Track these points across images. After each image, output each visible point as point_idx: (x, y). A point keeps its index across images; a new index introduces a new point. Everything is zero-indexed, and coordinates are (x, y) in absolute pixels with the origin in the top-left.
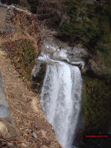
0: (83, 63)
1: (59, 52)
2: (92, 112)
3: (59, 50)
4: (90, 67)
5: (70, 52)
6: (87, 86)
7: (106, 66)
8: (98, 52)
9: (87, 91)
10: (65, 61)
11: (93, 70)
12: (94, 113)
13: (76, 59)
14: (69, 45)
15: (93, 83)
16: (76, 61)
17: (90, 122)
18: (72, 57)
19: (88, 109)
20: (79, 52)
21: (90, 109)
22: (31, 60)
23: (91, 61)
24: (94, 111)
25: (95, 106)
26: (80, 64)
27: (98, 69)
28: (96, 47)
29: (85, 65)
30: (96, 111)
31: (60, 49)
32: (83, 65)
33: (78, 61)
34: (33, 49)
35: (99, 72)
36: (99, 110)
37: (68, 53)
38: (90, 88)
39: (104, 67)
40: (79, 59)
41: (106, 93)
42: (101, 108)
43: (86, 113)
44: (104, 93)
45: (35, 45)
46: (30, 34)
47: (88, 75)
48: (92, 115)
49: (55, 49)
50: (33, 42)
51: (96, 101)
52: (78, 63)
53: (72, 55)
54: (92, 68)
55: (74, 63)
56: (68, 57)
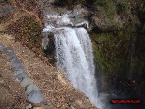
0: (87, 23)
1: (61, 18)
2: (108, 66)
3: (60, 17)
4: (95, 24)
5: (72, 15)
6: (97, 42)
7: (109, 18)
8: (98, 8)
9: (98, 48)
10: (69, 26)
11: (98, 26)
12: (110, 66)
13: (79, 20)
14: (69, 9)
15: (101, 38)
16: (80, 23)
17: (109, 75)
18: (75, 20)
19: (104, 64)
20: (80, 12)
21: (106, 63)
22: (38, 36)
23: (93, 18)
24: (110, 64)
25: (109, 59)
26: (84, 24)
27: (102, 24)
28: (94, 3)
29: (90, 24)
30: (112, 63)
31: (61, 15)
32: (87, 24)
33: (82, 22)
34: (37, 24)
35: (104, 26)
36: (113, 61)
37: (70, 17)
38: (99, 44)
39: (107, 20)
40: (82, 19)
41: (116, 44)
42: (115, 59)
43: (103, 68)
44: (114, 44)
45: (38, 19)
46: (29, 10)
47: (94, 32)
48: (109, 68)
49: (56, 17)
50: (34, 17)
51: (109, 54)
52: (82, 23)
53: (75, 17)
54: (97, 24)
55: (78, 25)
56: (71, 21)
